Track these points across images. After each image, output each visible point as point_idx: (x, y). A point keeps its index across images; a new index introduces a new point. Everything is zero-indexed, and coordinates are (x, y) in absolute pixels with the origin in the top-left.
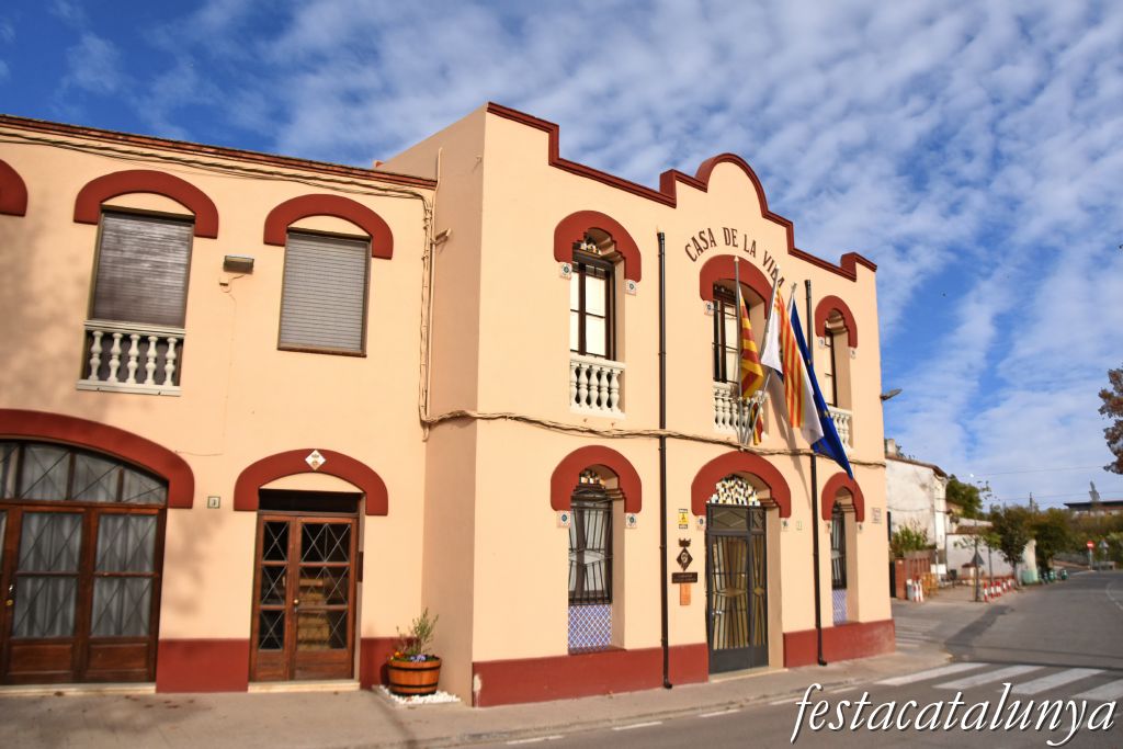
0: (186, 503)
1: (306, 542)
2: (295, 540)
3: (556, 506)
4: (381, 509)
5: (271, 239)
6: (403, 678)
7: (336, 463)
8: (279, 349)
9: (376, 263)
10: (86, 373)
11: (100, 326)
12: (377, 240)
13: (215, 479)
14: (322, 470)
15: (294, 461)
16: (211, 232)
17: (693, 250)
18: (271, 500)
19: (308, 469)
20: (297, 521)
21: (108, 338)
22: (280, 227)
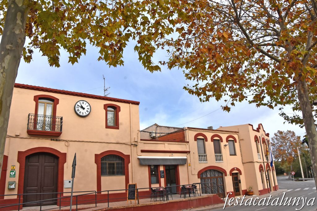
0: (226, 175)
4: (241, 174)
5: (227, 141)
8: (230, 155)
10: (216, 161)
11: (217, 155)
12: (235, 140)
15: (233, 169)
16: (222, 141)
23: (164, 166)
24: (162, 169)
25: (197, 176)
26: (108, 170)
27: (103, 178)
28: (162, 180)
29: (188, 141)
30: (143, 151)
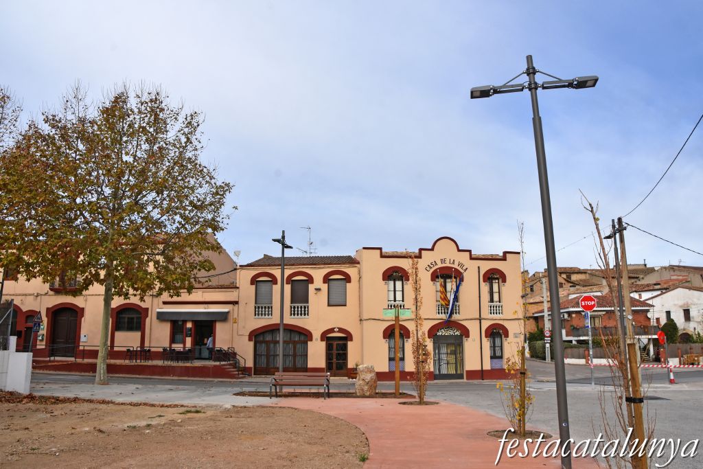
0: (311, 340)
1: (337, 347)
2: (335, 346)
3: (384, 338)
4: (351, 340)
5: (325, 282)
6: (352, 375)
7: (341, 330)
8: (329, 305)
9: (348, 284)
10: (291, 315)
11: (296, 305)
12: (348, 279)
13: (317, 335)
14: (338, 332)
15: (332, 330)
16: (312, 283)
17: (428, 269)
18: (329, 339)
19: (335, 332)
20: (335, 343)
21: (294, 307)
22: (326, 279)
23: (192, 321)
24: (189, 325)
25: (247, 338)
26: (126, 325)
27: (117, 334)
28: (189, 341)
29: (238, 286)
30: (165, 303)
